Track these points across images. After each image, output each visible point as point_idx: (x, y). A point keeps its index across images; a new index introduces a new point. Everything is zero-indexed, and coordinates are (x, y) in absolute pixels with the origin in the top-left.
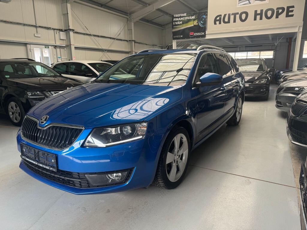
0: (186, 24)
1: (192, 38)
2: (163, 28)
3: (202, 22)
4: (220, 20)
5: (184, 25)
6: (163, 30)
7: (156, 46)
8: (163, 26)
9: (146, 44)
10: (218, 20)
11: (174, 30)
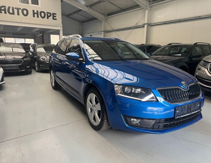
10: (3, 10)
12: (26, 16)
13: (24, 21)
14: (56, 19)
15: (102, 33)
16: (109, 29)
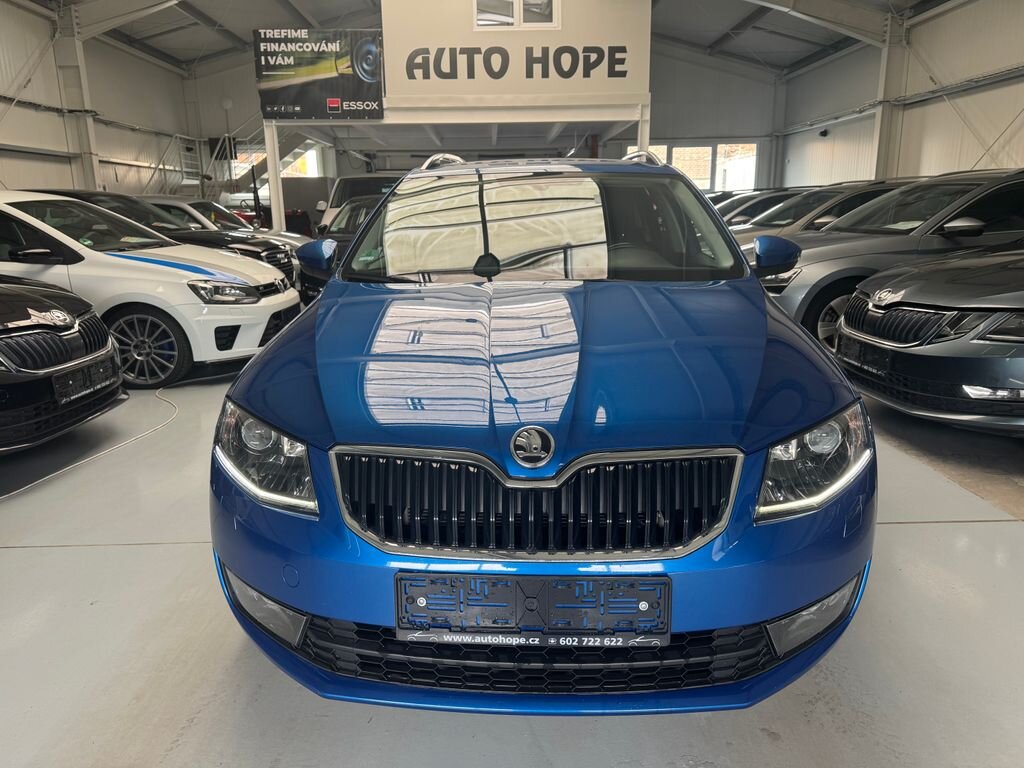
0: (310, 68)
1: (336, 117)
2: (186, 74)
3: (365, 66)
4: (425, 66)
5: (303, 70)
6: (183, 78)
7: (171, 136)
8: (184, 66)
9: (133, 130)
10: (419, 64)
11: (265, 85)
12: (494, 78)
13: (491, 100)
14: (623, 74)
15: (874, 115)
16: (916, 84)
